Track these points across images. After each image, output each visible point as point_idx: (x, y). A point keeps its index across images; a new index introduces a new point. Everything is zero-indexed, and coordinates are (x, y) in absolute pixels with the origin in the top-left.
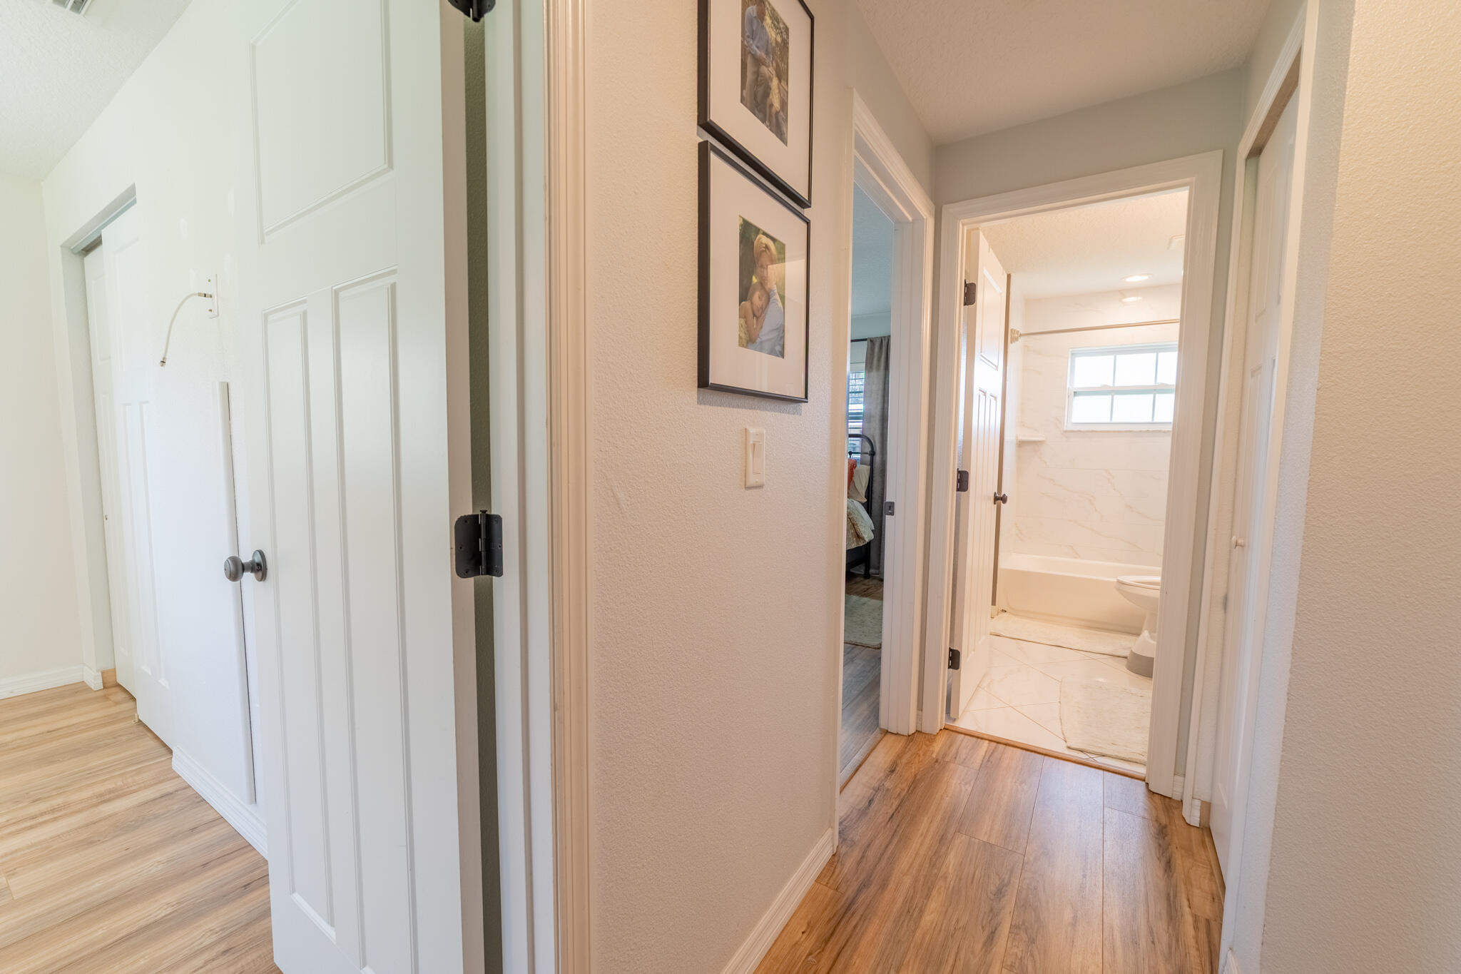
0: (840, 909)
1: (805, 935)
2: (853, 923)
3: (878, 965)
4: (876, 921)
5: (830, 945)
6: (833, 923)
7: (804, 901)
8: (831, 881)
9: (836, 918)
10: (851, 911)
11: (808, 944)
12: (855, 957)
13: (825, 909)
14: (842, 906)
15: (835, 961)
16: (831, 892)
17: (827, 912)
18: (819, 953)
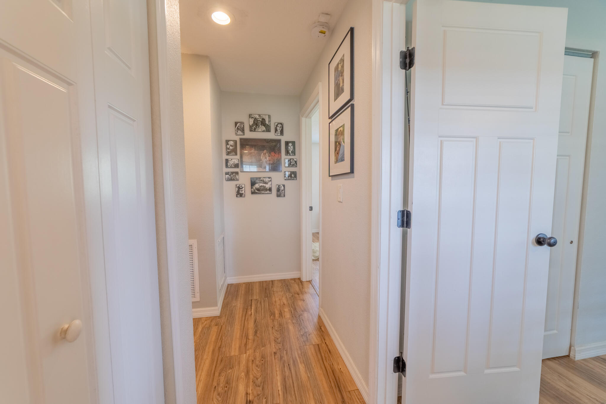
0: (340, 385)
1: (339, 368)
2: (332, 383)
3: (315, 375)
4: (327, 389)
5: (331, 370)
6: (337, 378)
7: (352, 378)
8: (355, 394)
9: (338, 381)
10: (337, 387)
11: (336, 366)
12: (322, 372)
13: (344, 381)
14: (341, 386)
15: (325, 367)
16: (350, 389)
17: (342, 380)
18: (331, 367)
